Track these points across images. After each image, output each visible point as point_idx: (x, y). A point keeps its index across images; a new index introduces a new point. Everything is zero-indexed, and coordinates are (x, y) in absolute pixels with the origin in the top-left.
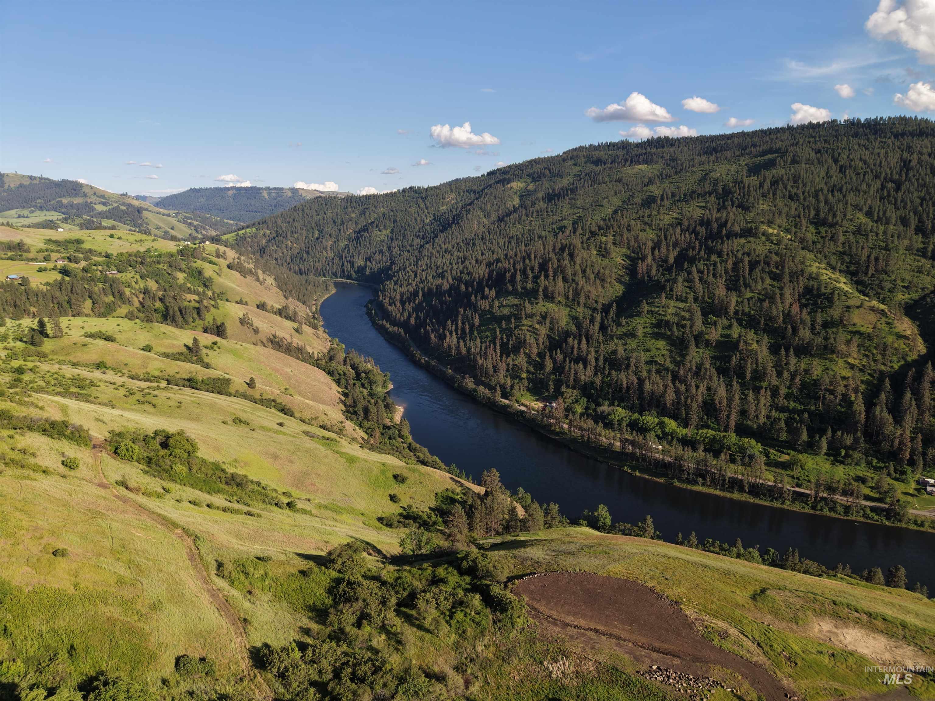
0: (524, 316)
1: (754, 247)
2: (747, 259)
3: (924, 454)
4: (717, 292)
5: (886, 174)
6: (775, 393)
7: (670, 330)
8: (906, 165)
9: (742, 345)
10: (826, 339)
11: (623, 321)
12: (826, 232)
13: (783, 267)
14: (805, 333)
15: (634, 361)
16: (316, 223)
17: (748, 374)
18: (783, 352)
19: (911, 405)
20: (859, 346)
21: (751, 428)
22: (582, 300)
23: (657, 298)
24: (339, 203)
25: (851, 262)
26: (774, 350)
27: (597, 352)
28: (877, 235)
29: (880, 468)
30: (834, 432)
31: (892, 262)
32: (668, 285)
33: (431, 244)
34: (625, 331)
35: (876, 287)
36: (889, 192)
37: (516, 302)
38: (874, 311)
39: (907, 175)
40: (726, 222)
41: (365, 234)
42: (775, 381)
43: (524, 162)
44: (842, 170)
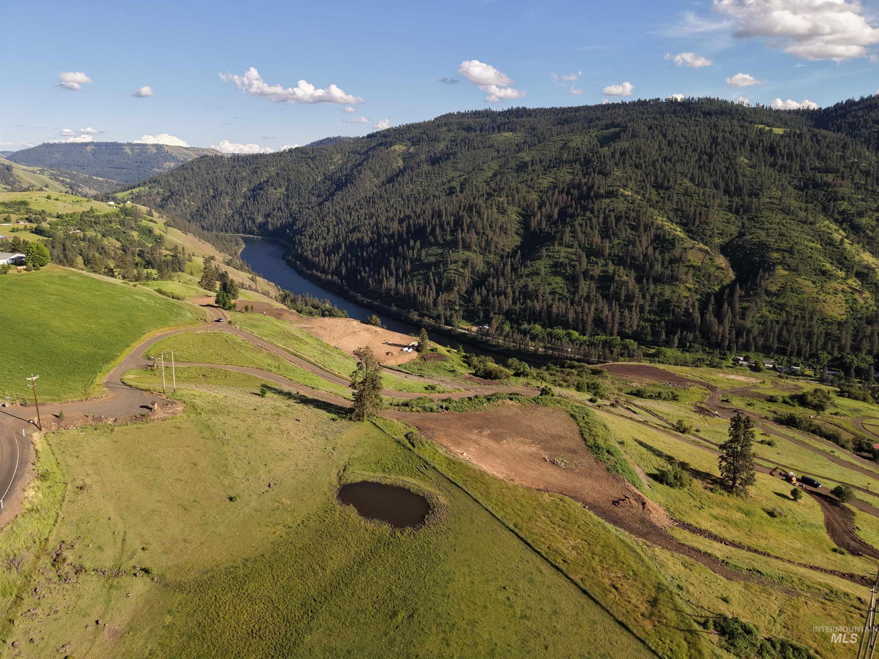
0: (449, 263)
1: (616, 205)
2: (613, 215)
3: (737, 343)
4: (595, 240)
5: (701, 148)
6: (642, 309)
7: (564, 269)
8: (714, 140)
9: (617, 278)
10: (672, 271)
11: (529, 263)
12: (664, 193)
13: (639, 220)
14: (658, 268)
15: (541, 292)
16: (209, 182)
17: (623, 298)
18: (645, 281)
19: (728, 311)
20: (693, 275)
21: (628, 333)
22: (493, 249)
23: (550, 245)
24: (227, 162)
25: (682, 216)
26: (639, 280)
27: (512, 287)
28: (699, 196)
29: (711, 353)
30: (682, 332)
31: (710, 216)
32: (558, 235)
33: (330, 201)
34: (531, 271)
35: (700, 234)
36: (704, 162)
37: (440, 251)
38: (701, 251)
39: (716, 148)
40: (593, 186)
41: (262, 192)
42: (641, 302)
43: (400, 126)
44: (670, 144)
